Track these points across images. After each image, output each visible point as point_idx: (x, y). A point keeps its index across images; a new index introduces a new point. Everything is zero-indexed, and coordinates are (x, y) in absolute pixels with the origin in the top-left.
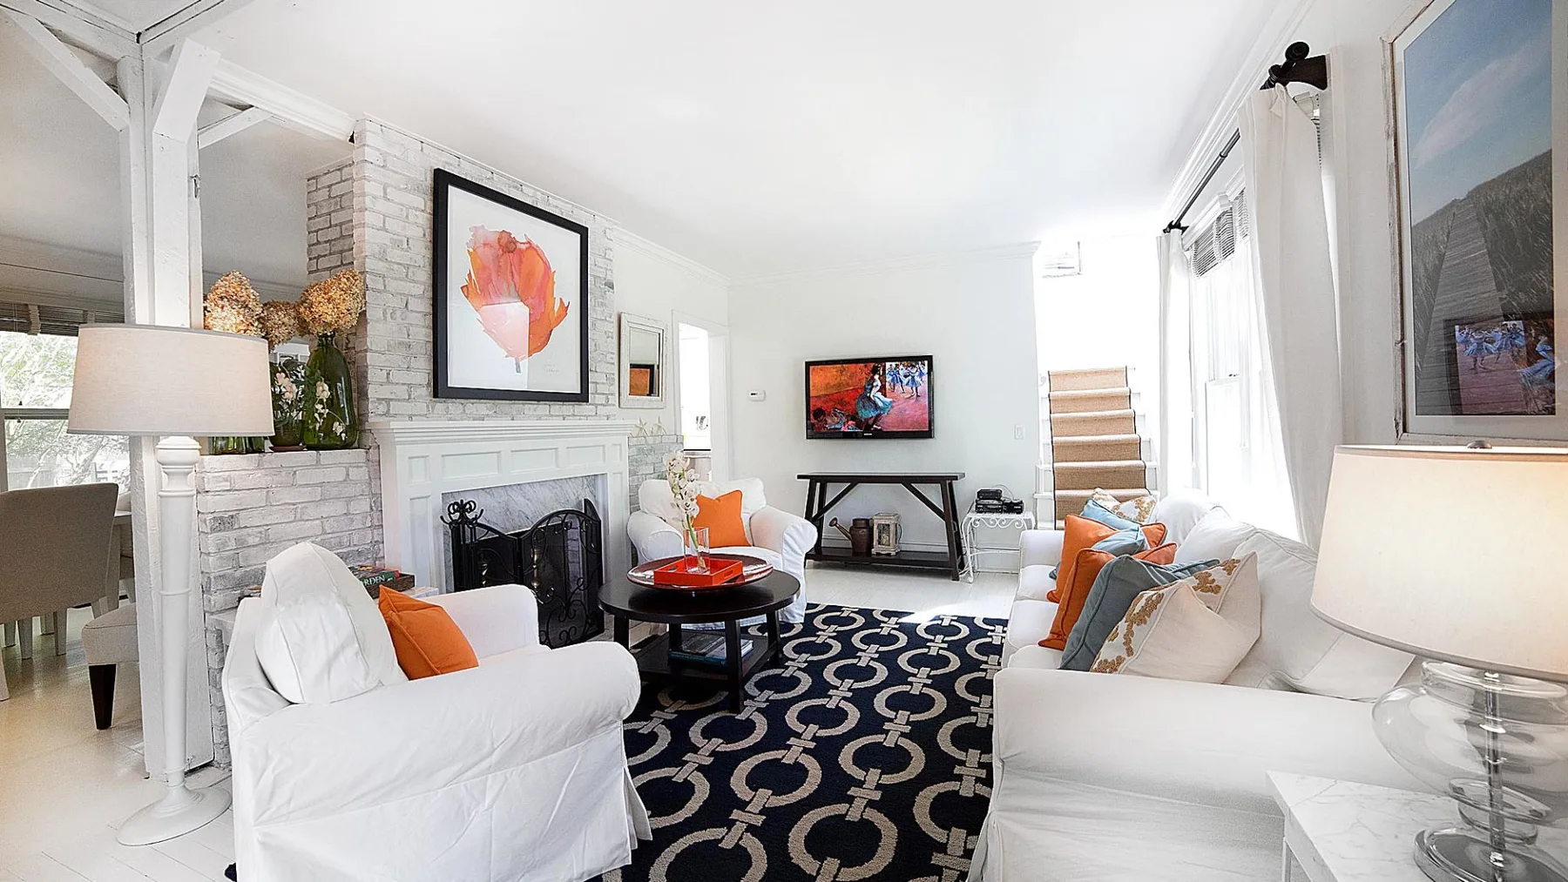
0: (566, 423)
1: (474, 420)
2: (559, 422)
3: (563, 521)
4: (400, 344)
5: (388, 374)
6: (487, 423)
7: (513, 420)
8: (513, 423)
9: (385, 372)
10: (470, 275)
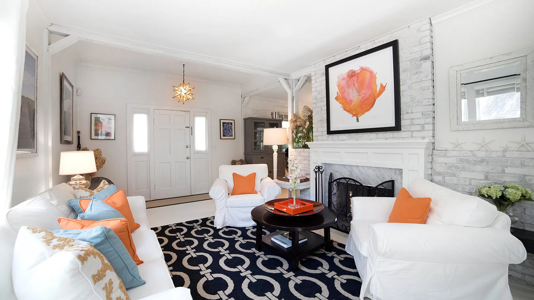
0: (388, 141)
1: (341, 141)
2: (384, 141)
3: (347, 182)
4: (320, 120)
5: (317, 129)
6: (346, 142)
7: (357, 140)
8: (358, 142)
9: (316, 129)
10: (338, 93)
